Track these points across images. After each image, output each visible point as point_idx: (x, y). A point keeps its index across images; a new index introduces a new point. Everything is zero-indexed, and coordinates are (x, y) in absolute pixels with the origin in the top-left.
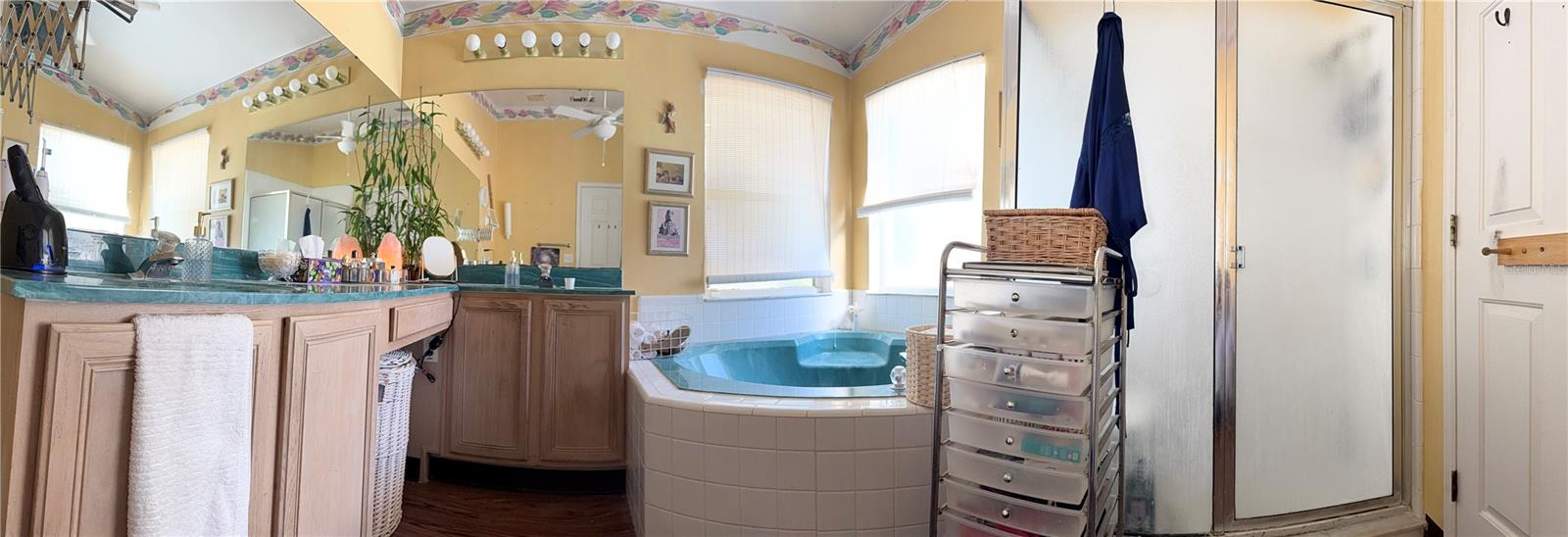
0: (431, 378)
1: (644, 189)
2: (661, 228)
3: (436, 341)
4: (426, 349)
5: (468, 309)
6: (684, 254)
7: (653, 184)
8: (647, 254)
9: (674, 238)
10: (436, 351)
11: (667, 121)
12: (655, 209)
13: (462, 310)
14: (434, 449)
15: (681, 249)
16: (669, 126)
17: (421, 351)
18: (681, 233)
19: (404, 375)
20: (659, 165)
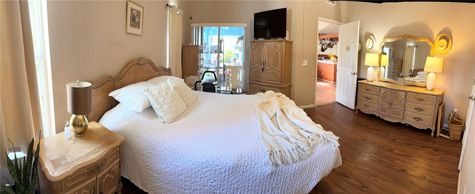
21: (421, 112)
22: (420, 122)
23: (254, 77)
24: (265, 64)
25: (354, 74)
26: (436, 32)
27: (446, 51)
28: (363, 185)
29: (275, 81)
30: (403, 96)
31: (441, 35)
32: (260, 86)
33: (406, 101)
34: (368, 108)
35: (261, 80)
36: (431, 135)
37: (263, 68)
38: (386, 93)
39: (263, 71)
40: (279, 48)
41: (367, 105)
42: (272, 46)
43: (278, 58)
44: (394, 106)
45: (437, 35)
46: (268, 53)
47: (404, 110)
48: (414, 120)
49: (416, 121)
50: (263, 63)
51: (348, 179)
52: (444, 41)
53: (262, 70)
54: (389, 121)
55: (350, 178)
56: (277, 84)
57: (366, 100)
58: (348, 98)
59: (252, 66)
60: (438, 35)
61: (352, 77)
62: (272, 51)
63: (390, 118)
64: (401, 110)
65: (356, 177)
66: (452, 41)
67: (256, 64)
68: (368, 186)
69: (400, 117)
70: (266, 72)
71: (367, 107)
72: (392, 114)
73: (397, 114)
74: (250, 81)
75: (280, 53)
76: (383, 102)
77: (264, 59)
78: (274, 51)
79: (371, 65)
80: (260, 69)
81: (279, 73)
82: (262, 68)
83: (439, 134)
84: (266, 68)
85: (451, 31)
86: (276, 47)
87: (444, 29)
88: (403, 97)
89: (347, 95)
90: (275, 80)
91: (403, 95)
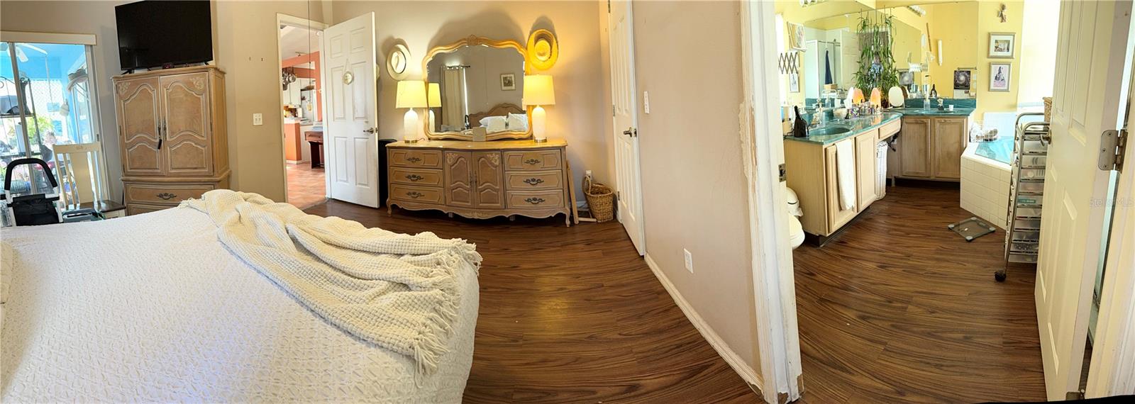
0: (894, 150)
1: (989, 57)
2: (996, 77)
3: (895, 136)
4: (892, 139)
5: (906, 123)
6: (1007, 90)
7: (993, 53)
8: (989, 90)
9: (1002, 82)
10: (896, 140)
11: (1002, 15)
12: (993, 66)
13: (904, 123)
14: (897, 175)
15: (1006, 88)
16: (1003, 18)
17: (889, 141)
18: (1006, 79)
19: (884, 149)
20: (996, 41)
21: (539, 186)
22: (541, 205)
23: (137, 165)
24: (165, 129)
25: (372, 132)
26: (526, 27)
27: (549, 62)
29: (196, 168)
30: (496, 161)
31: (535, 33)
32: (154, 187)
33: (504, 170)
34: (419, 199)
35: (156, 171)
36: (566, 225)
37: (161, 141)
38: (459, 160)
39: (159, 148)
40: (200, 86)
41: (414, 193)
42: (181, 85)
43: (198, 111)
44: (482, 185)
45: (529, 33)
46: (171, 100)
47: (505, 190)
48: (529, 205)
49: (533, 206)
50: (159, 129)
52: (543, 43)
53: (157, 145)
54: (476, 217)
56: (203, 174)
57: (411, 182)
58: (360, 186)
59: (128, 140)
60: (531, 33)
61: (366, 140)
62: (181, 96)
63: (478, 212)
64: (498, 189)
66: (557, 42)
67: (138, 132)
69: (499, 205)
70: (168, 150)
71: (416, 196)
72: (481, 203)
73: (492, 200)
74: (125, 178)
75: (202, 98)
76: (456, 182)
77: (159, 117)
78: (186, 95)
79: (411, 107)
80: (151, 143)
81: (206, 147)
82: (158, 141)
83: (577, 219)
84: (168, 139)
85: (551, 22)
86: (190, 85)
87: (538, 20)
88: (497, 163)
89: (356, 180)
90: (195, 166)
91: (495, 158)
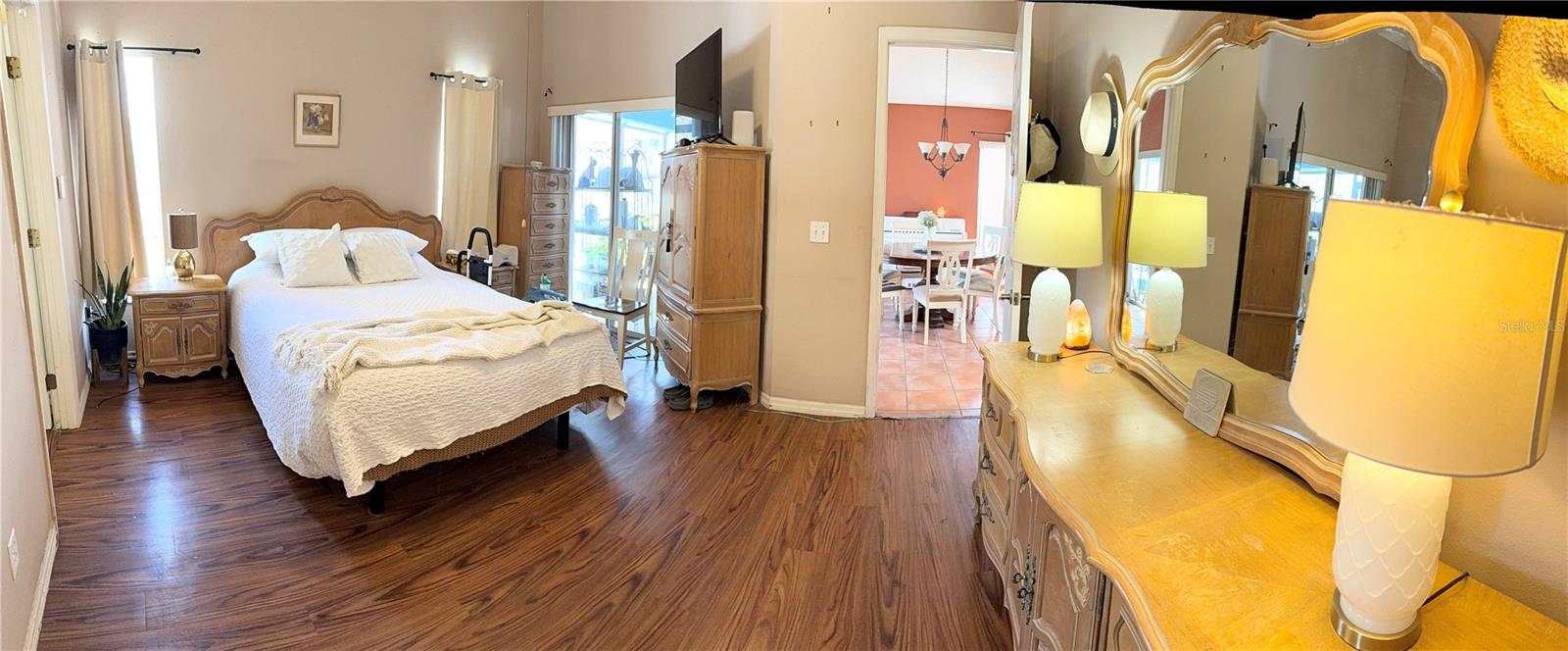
24: (672, 227)
25: (1010, 301)
28: (329, 621)
35: (667, 280)
37: (669, 241)
39: (668, 250)
40: (693, 174)
46: (678, 190)
50: (669, 225)
51: (375, 596)
53: (667, 246)
55: (375, 603)
56: (686, 298)
62: (683, 186)
65: (375, 617)
68: (318, 630)
75: (693, 191)
77: (669, 210)
78: (686, 185)
81: (691, 261)
84: (674, 241)
86: (688, 171)
